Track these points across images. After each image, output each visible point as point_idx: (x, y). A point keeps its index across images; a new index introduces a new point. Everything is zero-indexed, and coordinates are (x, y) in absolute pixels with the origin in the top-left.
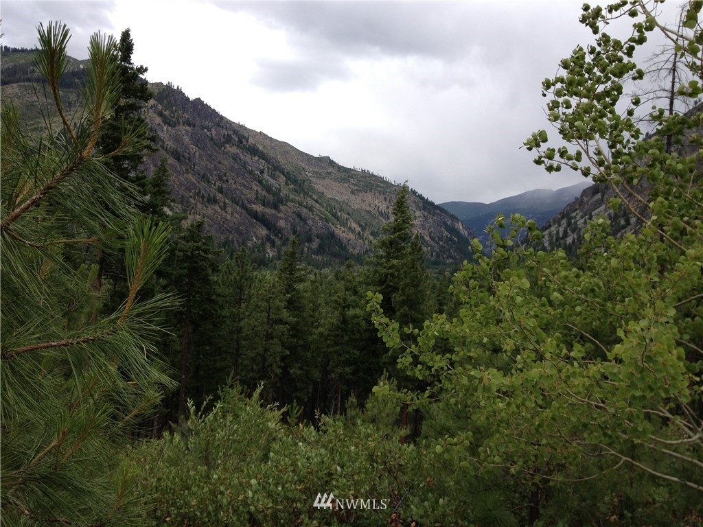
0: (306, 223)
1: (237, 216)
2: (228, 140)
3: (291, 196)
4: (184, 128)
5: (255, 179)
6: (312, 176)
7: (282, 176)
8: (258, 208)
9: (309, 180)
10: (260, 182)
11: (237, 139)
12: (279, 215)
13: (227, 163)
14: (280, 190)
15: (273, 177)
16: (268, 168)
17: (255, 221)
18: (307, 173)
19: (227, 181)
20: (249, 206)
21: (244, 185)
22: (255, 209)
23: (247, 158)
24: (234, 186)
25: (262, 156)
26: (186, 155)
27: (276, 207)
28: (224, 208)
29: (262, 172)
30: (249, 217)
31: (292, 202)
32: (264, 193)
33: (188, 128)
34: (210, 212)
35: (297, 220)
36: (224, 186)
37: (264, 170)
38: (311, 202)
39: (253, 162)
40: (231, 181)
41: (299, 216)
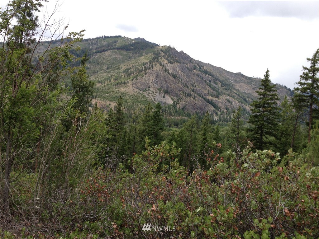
0: (232, 104)
1: (200, 101)
2: (195, 68)
3: (224, 92)
4: (177, 64)
5: (207, 85)
6: (233, 82)
7: (219, 83)
8: (209, 98)
9: (232, 84)
10: (210, 86)
11: (198, 67)
12: (219, 101)
13: (195, 78)
14: (219, 89)
15: (216, 83)
16: (213, 79)
17: (208, 104)
18: (230, 81)
19: (195, 86)
20: (205, 97)
21: (203, 88)
22: (208, 98)
23: (203, 75)
24: (198, 88)
25: (210, 74)
26: (178, 76)
27: (217, 97)
28: (194, 98)
29: (210, 81)
30: (205, 102)
31: (225, 94)
32: (212, 91)
33: (178, 64)
34: (189, 100)
35: (227, 103)
36: (194, 88)
37: (211, 80)
38: (234, 94)
39: (206, 77)
40: (197, 86)
41: (228, 101)
